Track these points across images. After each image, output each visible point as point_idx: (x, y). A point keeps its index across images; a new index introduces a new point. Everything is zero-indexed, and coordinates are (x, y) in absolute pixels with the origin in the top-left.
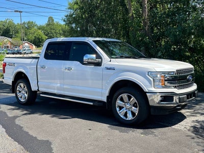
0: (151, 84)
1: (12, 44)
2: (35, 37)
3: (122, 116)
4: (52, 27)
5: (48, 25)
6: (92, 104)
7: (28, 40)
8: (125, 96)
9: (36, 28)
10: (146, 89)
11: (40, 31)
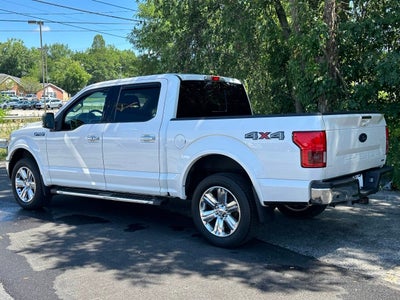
1: (20, 88)
2: (67, 75)
4: (101, 56)
5: (93, 51)
7: (53, 81)
9: (68, 57)
11: (77, 63)
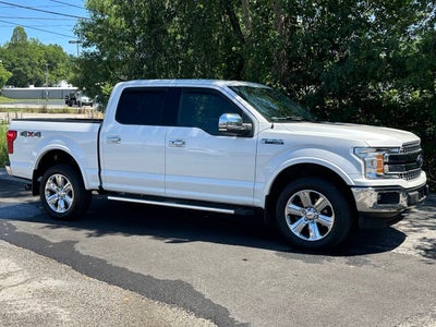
0: (360, 169)
3: (298, 234)
4: (23, 51)
5: (12, 46)
6: (232, 212)
8: (304, 195)
10: (350, 181)
